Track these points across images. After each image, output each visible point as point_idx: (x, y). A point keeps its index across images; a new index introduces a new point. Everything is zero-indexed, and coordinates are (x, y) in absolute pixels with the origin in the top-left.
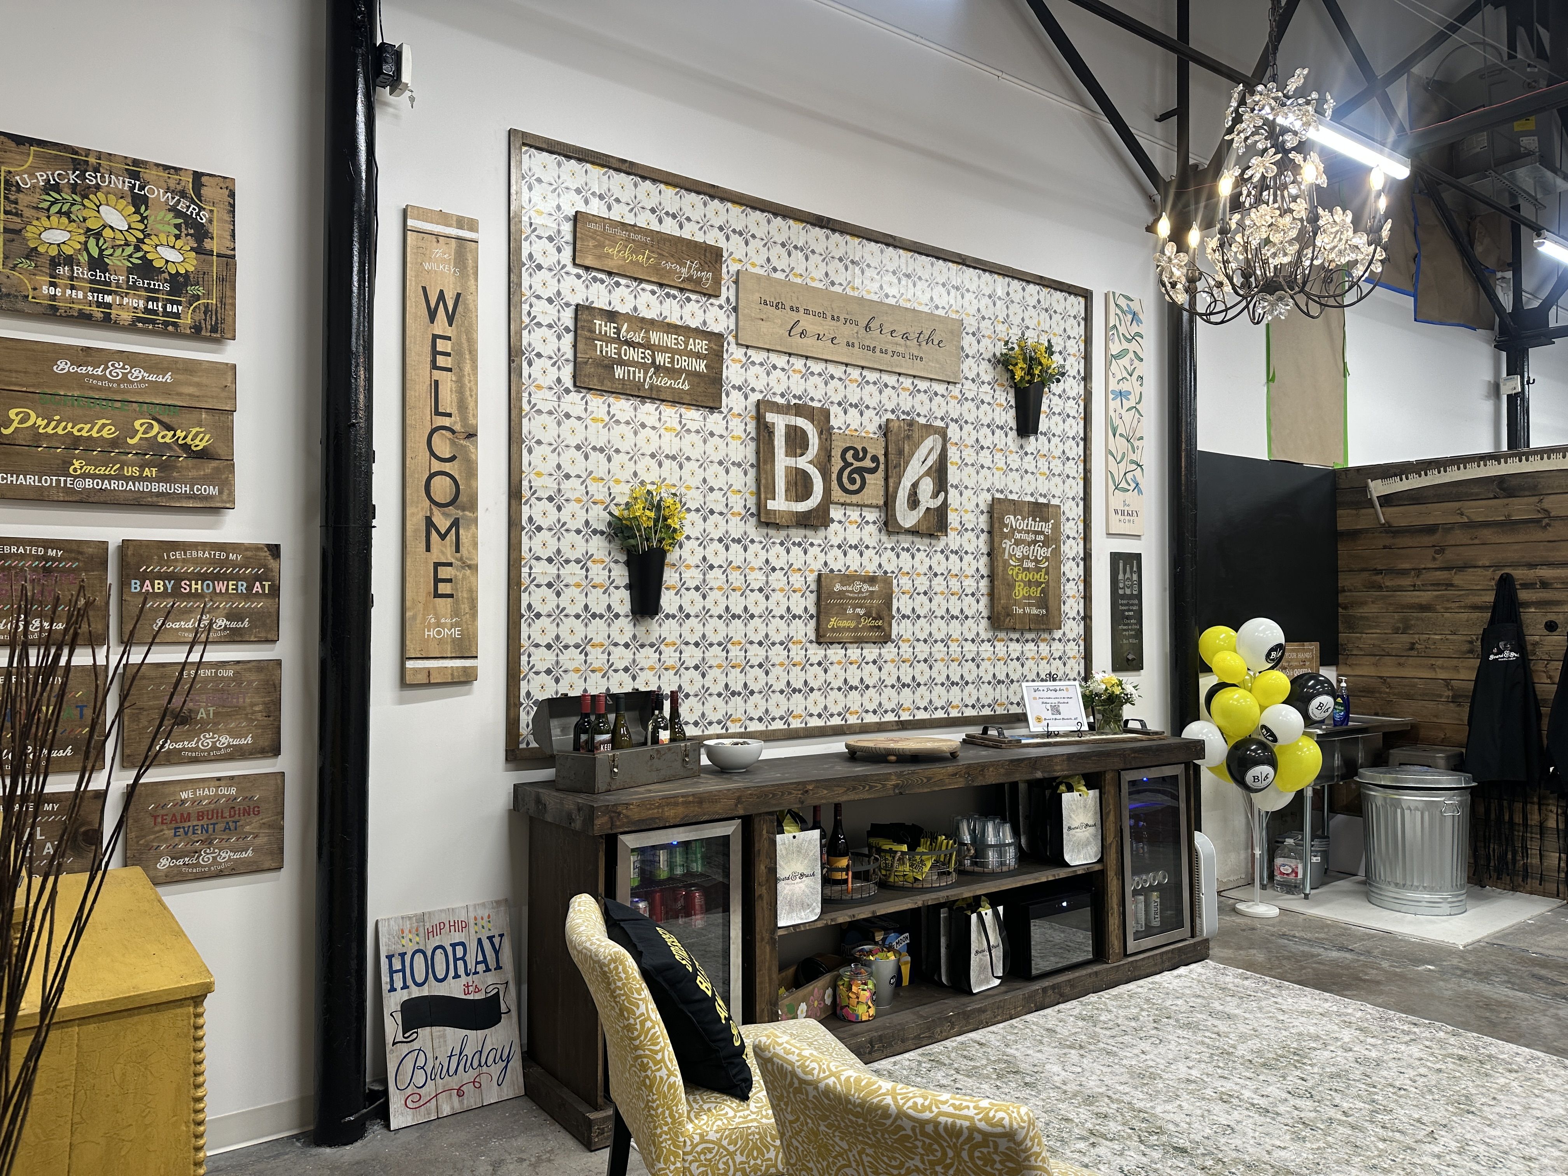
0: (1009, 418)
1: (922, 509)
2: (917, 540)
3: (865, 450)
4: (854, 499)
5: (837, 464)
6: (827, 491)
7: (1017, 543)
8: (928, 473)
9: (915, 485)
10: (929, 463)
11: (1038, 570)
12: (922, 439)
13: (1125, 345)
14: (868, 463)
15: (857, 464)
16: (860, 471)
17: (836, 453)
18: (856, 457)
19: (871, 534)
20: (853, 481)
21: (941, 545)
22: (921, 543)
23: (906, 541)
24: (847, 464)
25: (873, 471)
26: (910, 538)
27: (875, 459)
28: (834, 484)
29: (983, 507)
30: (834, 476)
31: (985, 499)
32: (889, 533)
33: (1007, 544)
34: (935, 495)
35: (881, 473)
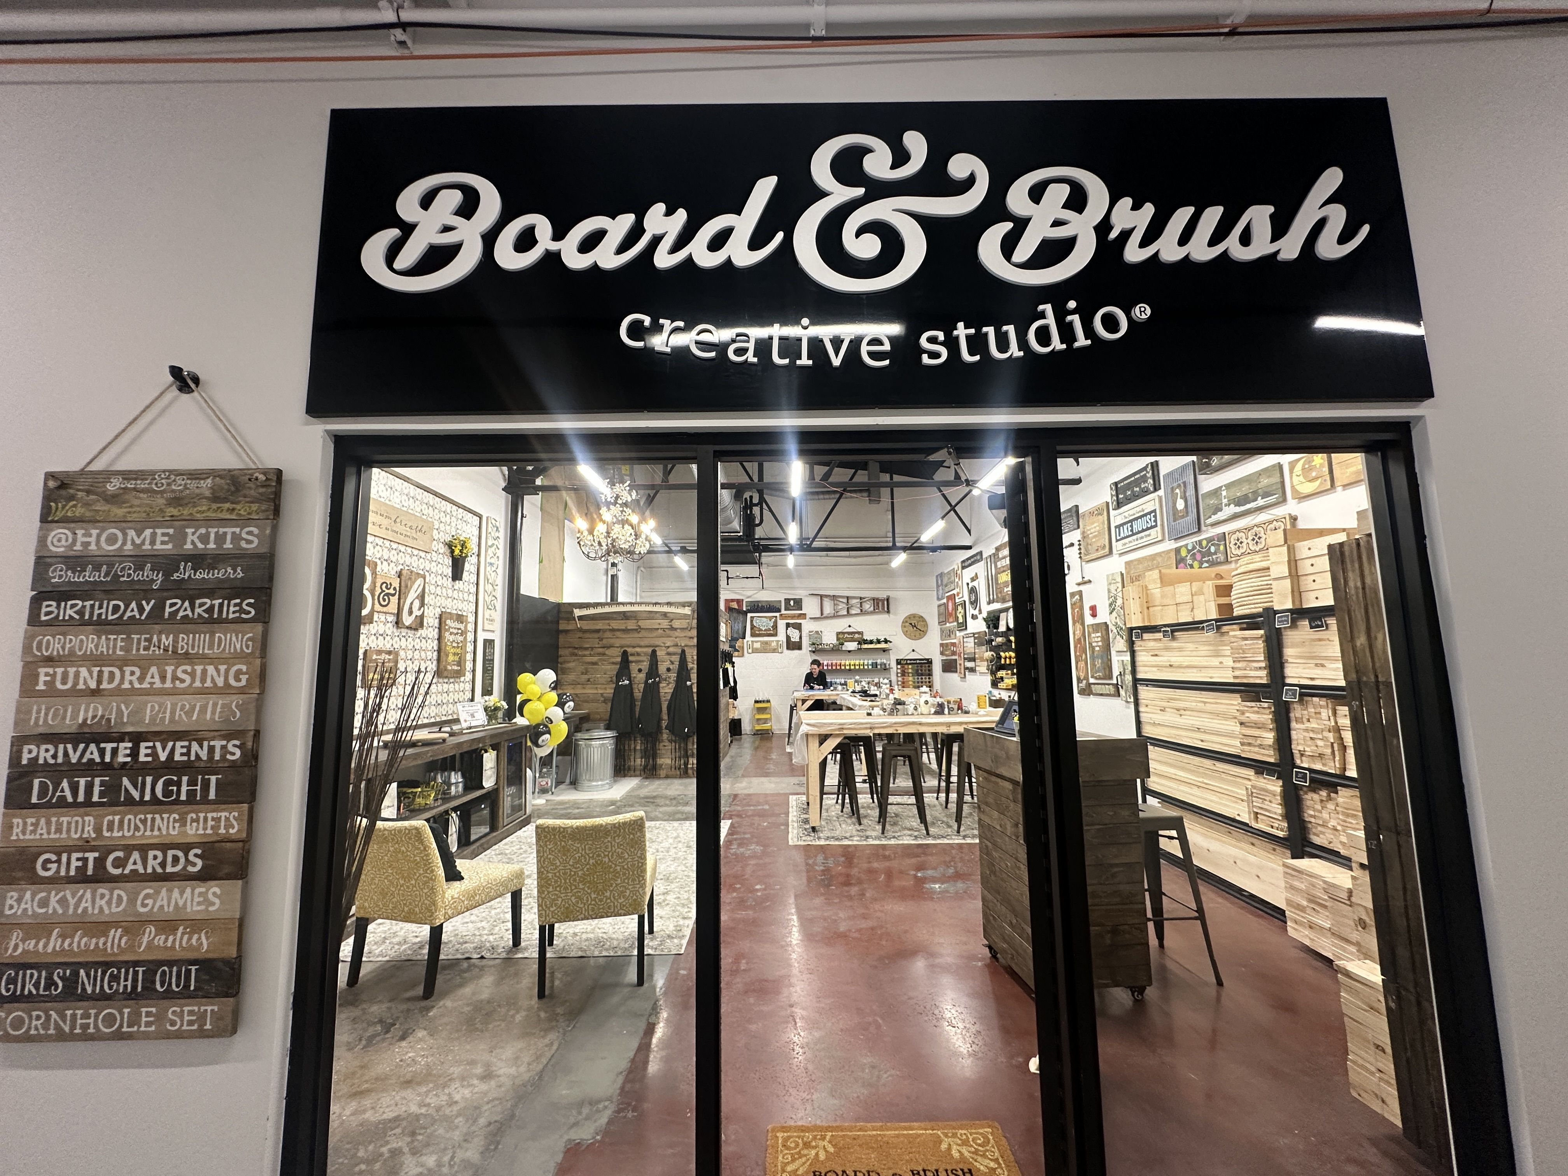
0: (449, 571)
1: (414, 616)
2: (409, 631)
3: (391, 584)
4: (385, 609)
5: (378, 590)
6: (373, 604)
7: (451, 633)
8: (417, 598)
9: (412, 603)
10: (418, 592)
11: (458, 647)
12: (416, 580)
13: (494, 542)
14: (392, 591)
15: (387, 591)
16: (388, 595)
17: (378, 585)
18: (386, 587)
19: (390, 628)
20: (384, 600)
21: (418, 634)
22: (411, 633)
23: (404, 632)
24: (383, 591)
25: (393, 595)
26: (406, 630)
27: (395, 589)
28: (376, 602)
29: (437, 616)
30: (376, 597)
31: (438, 611)
32: (398, 627)
33: (447, 634)
34: (419, 609)
35: (397, 596)
